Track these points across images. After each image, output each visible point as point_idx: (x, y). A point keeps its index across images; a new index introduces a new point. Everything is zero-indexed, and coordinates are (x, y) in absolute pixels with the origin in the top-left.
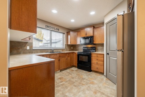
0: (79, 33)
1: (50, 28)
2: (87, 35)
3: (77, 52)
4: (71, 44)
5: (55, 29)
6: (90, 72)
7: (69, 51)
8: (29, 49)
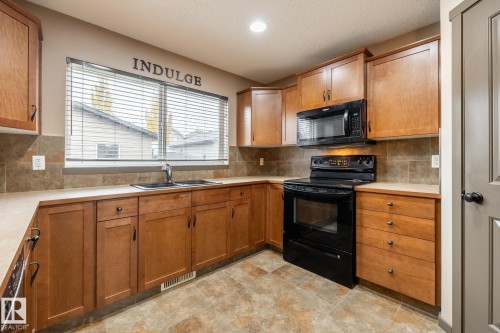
0: (293, 93)
1: (158, 70)
2: (333, 99)
3: (281, 180)
4: (256, 144)
5: (181, 77)
6: (351, 288)
7: (250, 175)
8: (43, 167)
